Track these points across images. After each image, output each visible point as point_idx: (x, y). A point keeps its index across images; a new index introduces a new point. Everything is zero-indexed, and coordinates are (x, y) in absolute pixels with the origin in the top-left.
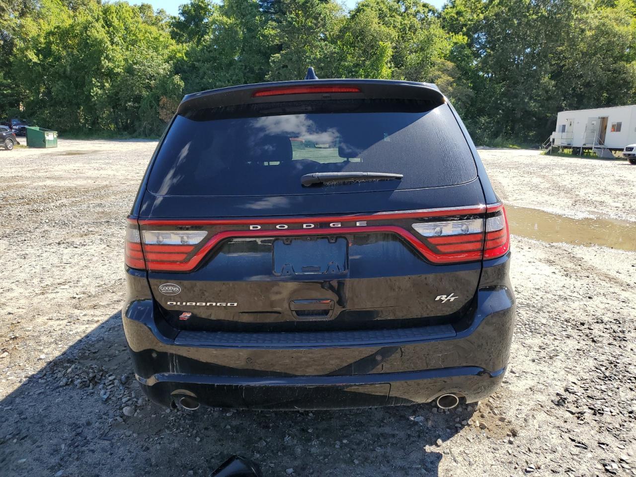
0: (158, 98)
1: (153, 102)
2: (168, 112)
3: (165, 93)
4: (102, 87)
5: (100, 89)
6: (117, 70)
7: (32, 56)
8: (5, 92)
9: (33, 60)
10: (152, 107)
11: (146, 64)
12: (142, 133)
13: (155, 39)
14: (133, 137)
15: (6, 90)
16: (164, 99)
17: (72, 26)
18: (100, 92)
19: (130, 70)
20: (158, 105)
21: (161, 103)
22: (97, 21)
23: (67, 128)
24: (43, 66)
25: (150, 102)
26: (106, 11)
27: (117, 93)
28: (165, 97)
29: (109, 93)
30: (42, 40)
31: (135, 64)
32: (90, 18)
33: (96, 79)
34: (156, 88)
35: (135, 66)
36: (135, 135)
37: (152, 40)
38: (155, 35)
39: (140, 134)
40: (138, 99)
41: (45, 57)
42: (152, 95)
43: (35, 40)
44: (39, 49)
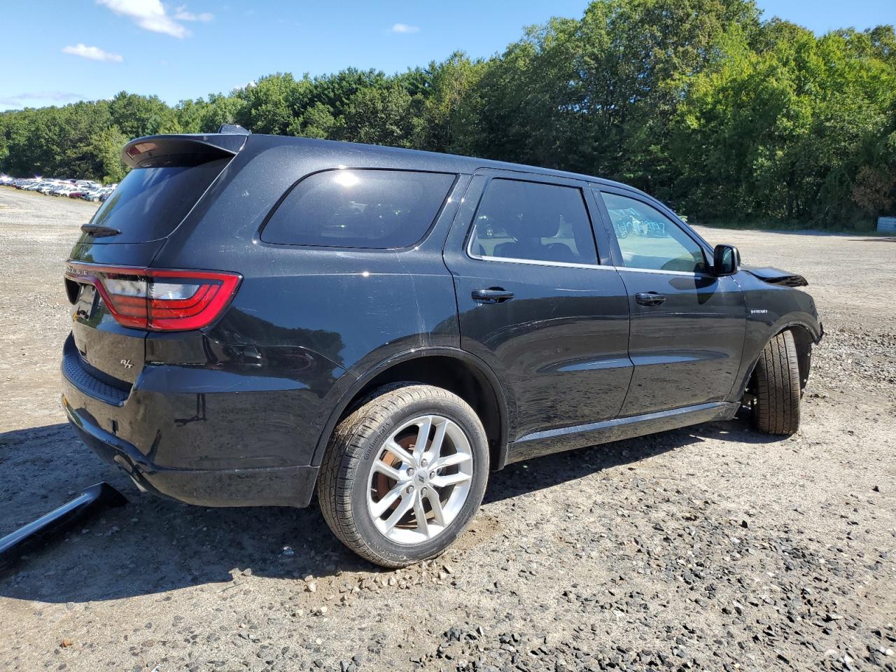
0: (857, 168)
1: (846, 175)
2: (868, 191)
3: (869, 162)
4: (772, 157)
5: (768, 160)
6: (799, 131)
7: (692, 122)
8: (659, 168)
9: (692, 127)
10: (841, 183)
11: (846, 118)
12: (820, 222)
13: (874, 78)
14: (807, 229)
15: (660, 166)
16: (865, 171)
17: (751, 76)
18: (767, 163)
19: (819, 131)
20: (853, 180)
21: (859, 177)
22: (785, 65)
23: (718, 213)
24: (703, 133)
25: (841, 175)
26: (802, 48)
27: (793, 164)
28: (867, 167)
29: (781, 164)
30: (709, 100)
31: (828, 120)
32: (775, 63)
33: (765, 146)
34: (857, 154)
35: (828, 124)
36: (809, 224)
37: (869, 80)
38: (874, 72)
39: (817, 224)
40: (824, 171)
41: (708, 121)
42: (847, 165)
43: (701, 101)
44: (704, 111)
